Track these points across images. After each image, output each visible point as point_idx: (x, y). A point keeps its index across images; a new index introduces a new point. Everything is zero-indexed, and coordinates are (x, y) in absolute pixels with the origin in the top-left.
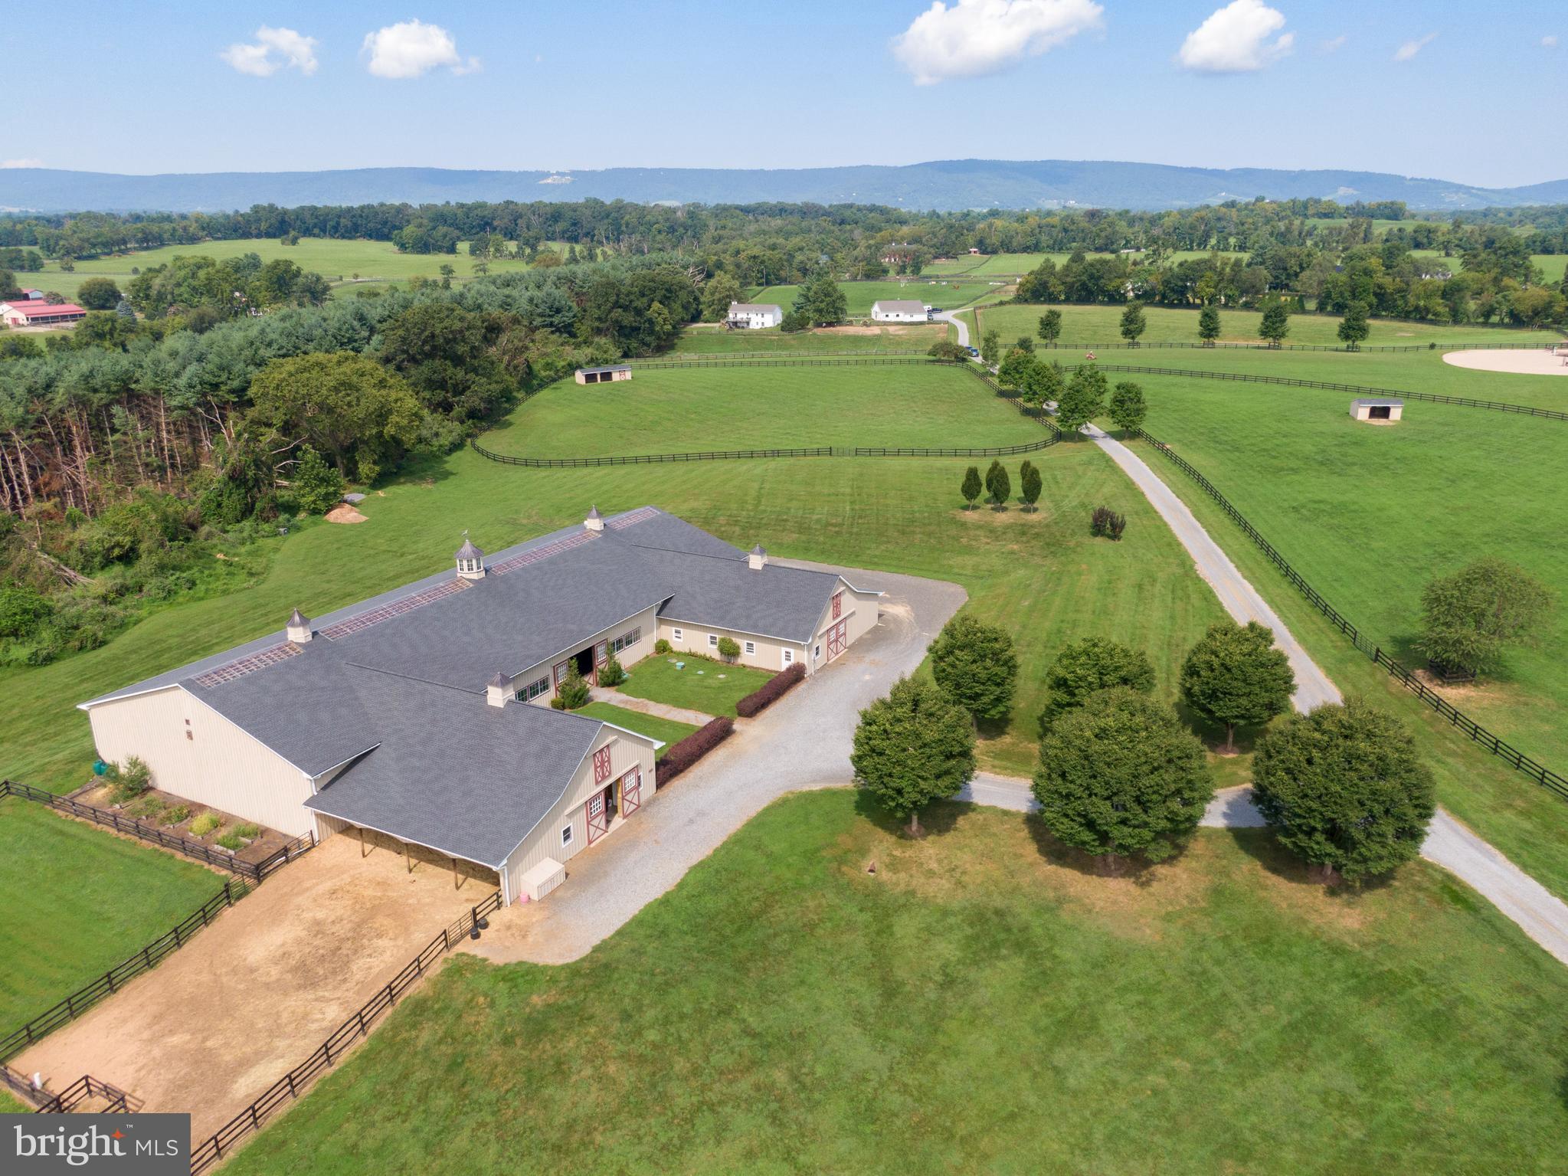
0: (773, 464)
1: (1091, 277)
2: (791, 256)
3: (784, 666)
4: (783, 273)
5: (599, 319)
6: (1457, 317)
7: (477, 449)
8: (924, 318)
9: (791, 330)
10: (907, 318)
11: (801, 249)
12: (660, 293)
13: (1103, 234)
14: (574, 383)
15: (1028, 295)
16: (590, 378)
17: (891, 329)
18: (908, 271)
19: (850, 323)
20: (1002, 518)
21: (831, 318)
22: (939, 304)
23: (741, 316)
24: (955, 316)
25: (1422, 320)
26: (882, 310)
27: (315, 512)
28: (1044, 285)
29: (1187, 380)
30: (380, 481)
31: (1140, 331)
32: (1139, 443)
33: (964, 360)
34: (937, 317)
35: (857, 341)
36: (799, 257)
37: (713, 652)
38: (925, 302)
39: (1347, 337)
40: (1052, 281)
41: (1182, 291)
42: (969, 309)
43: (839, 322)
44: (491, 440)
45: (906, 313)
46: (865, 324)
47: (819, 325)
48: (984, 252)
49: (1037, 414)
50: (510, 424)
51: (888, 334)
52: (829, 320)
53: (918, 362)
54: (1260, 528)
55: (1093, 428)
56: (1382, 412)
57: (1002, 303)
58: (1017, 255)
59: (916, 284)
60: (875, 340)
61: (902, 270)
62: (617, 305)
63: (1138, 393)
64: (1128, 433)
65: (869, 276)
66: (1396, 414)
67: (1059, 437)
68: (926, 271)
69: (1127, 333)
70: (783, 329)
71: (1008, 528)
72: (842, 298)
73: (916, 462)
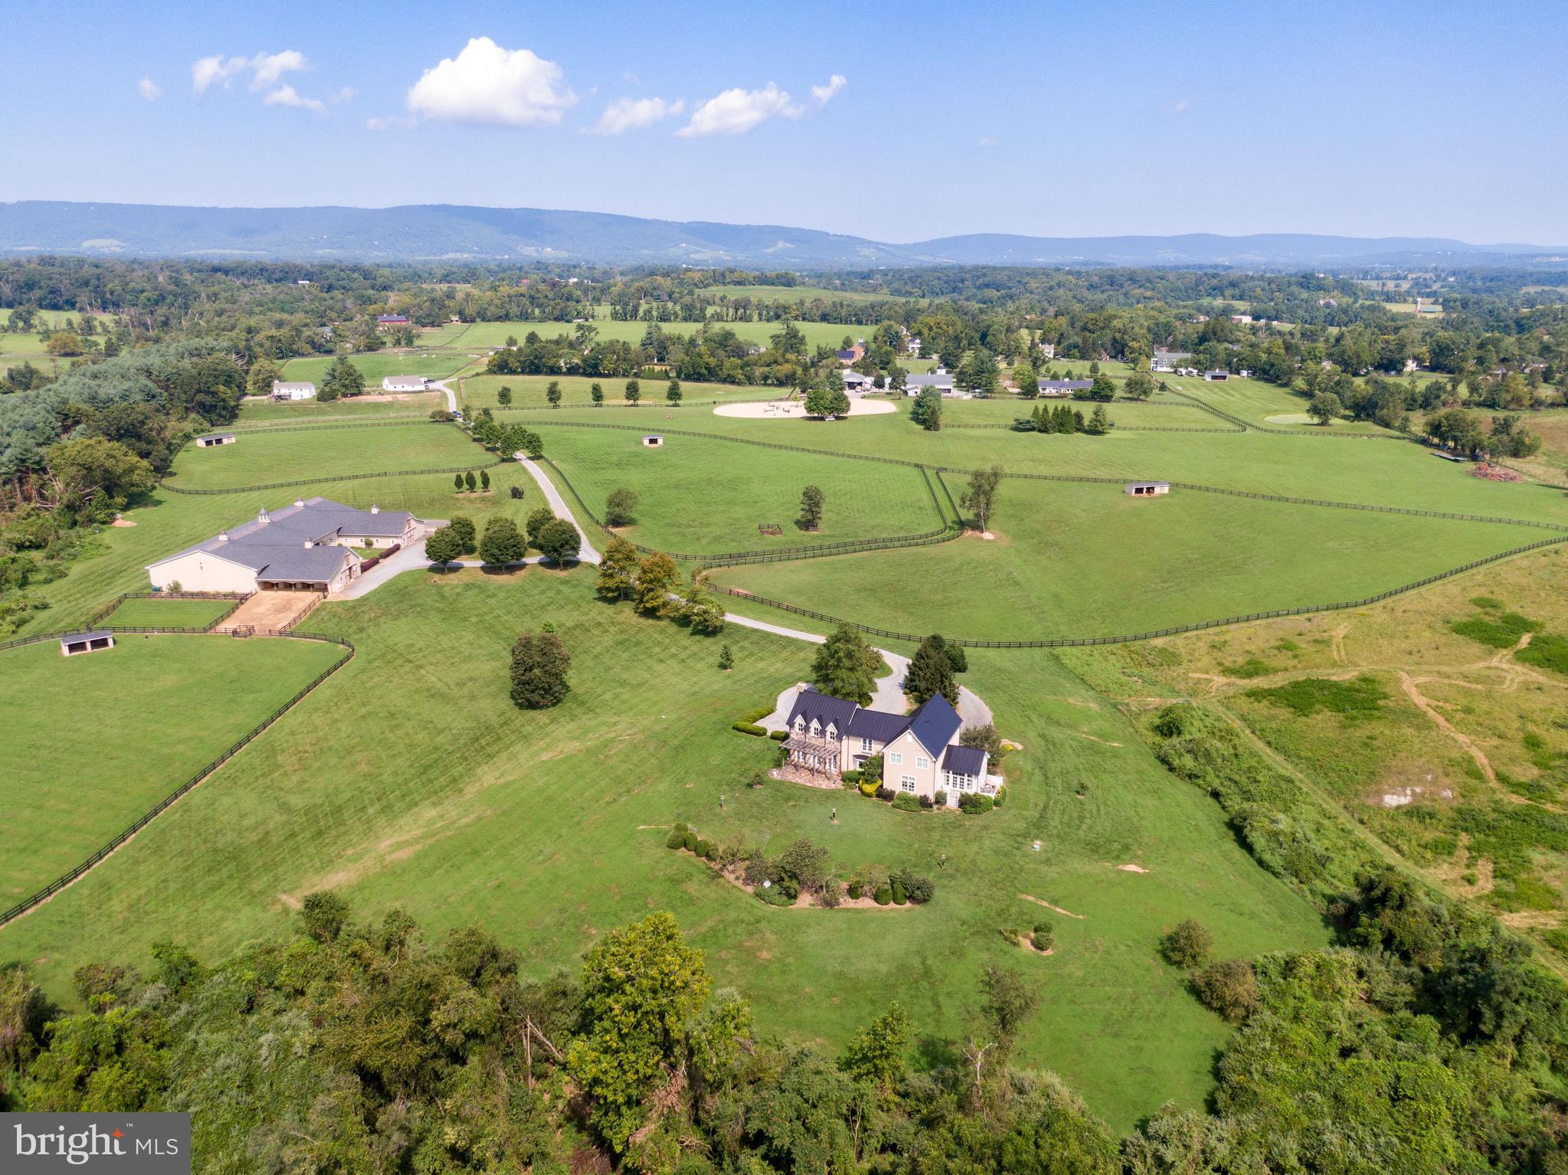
0: (355, 482)
1: (536, 357)
2: (298, 331)
3: (392, 545)
4: (295, 347)
5: (186, 401)
6: (750, 380)
7: (165, 487)
8: (422, 388)
9: (325, 400)
10: (410, 389)
11: (306, 325)
12: (222, 379)
13: (558, 307)
14: (196, 446)
15: (496, 369)
16: (209, 443)
17: (400, 397)
18: (403, 342)
19: (369, 393)
20: (474, 495)
21: (355, 391)
22: (433, 376)
23: (284, 391)
24: (444, 385)
25: (733, 382)
26: (391, 383)
27: (104, 523)
28: (506, 362)
29: (575, 428)
30: (126, 508)
31: (559, 398)
32: (541, 461)
33: (452, 420)
34: (432, 386)
35: (376, 406)
36: (306, 332)
37: (363, 545)
38: (420, 373)
39: (671, 399)
40: (511, 360)
41: (596, 366)
42: (454, 379)
43: (360, 393)
44: (166, 481)
45: (409, 384)
46: (380, 394)
47: (345, 395)
48: (464, 321)
49: (493, 450)
50: (175, 474)
51: (398, 400)
52: (352, 391)
53: (424, 423)
54: (578, 493)
55: (519, 455)
56: (653, 441)
57: (477, 375)
58: (492, 323)
59: (412, 357)
60: (390, 406)
61: (398, 343)
62: (199, 391)
63: (538, 438)
64: (537, 457)
65: (370, 348)
66: (660, 441)
67: (503, 460)
68: (417, 342)
69: (551, 400)
70: (319, 400)
71: (476, 499)
72: (361, 376)
73: (431, 476)
